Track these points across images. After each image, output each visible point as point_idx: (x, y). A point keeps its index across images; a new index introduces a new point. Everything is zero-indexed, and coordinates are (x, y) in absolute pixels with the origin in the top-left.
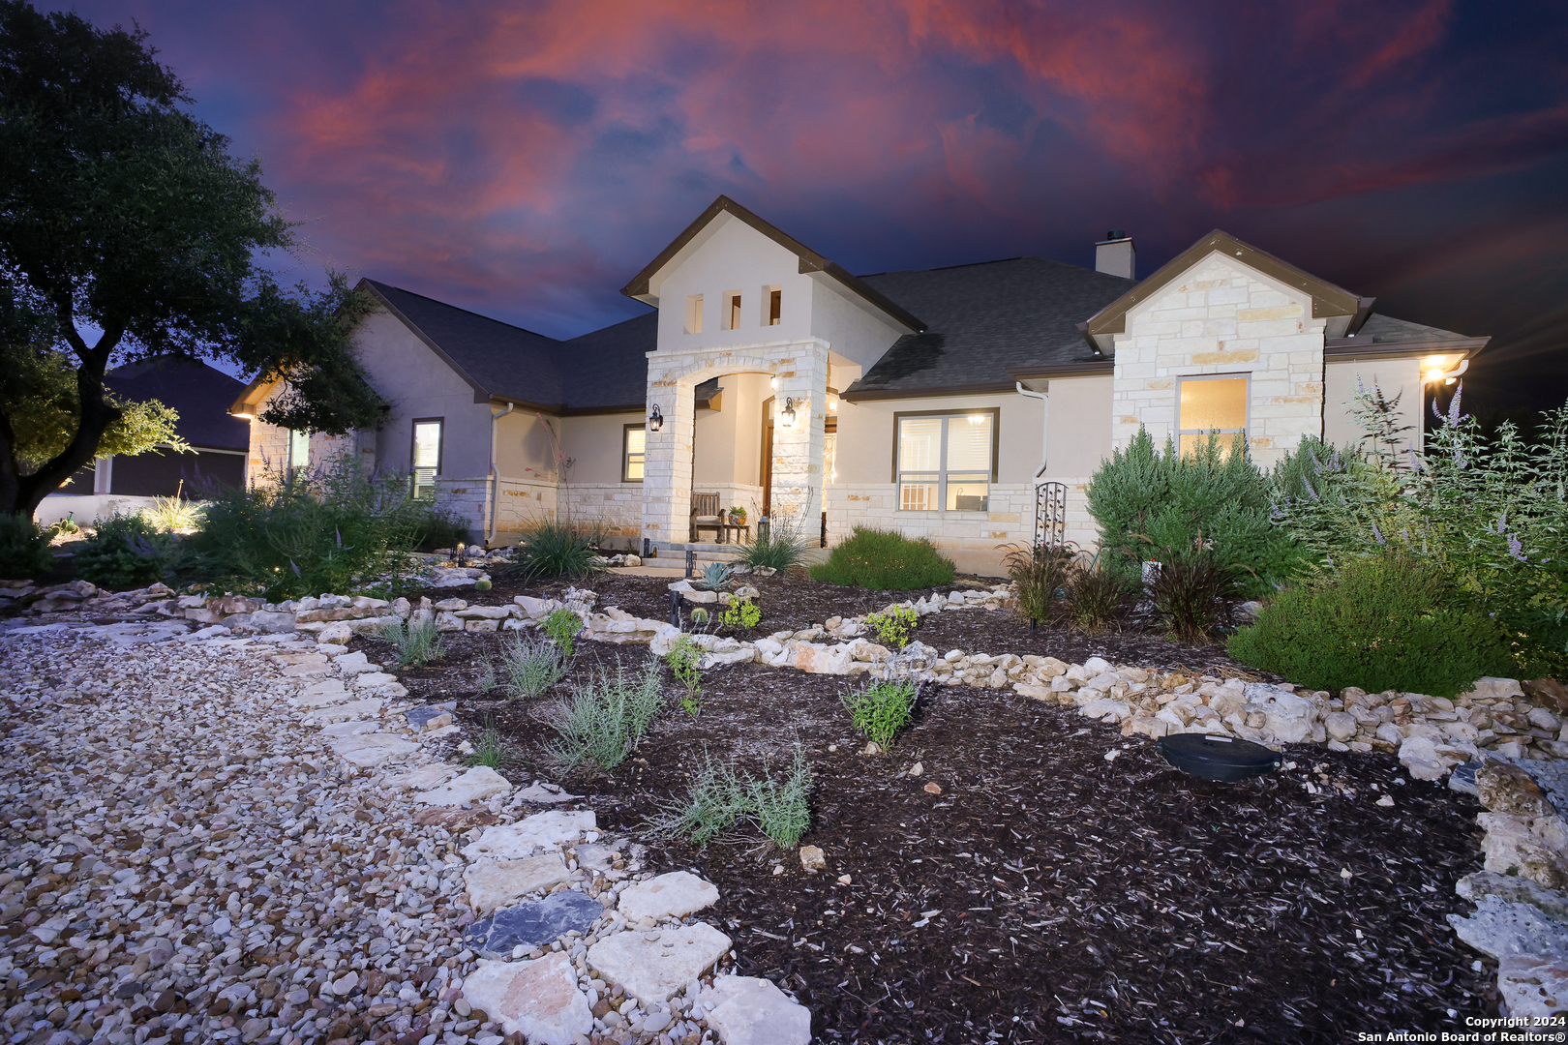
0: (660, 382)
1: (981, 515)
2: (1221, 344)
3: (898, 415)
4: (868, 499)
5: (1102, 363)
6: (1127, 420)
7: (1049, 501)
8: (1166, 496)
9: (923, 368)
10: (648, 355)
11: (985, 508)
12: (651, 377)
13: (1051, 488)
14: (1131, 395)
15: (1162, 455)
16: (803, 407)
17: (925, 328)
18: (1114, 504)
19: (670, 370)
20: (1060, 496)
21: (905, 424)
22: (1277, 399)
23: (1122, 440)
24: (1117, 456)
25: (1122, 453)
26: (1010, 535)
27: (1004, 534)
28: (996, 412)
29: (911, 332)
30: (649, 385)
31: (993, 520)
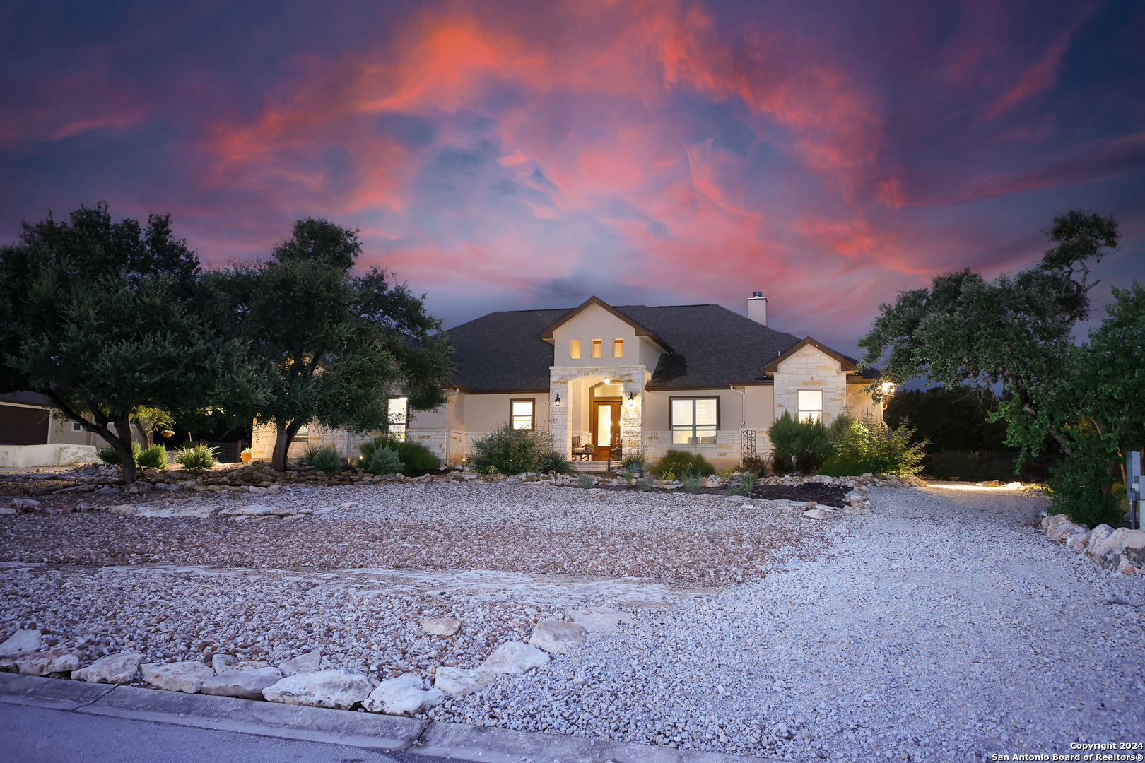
0: (558, 382)
1: (714, 446)
2: (812, 378)
3: (671, 398)
4: (657, 438)
5: (769, 380)
6: (780, 406)
7: (749, 439)
8: (797, 436)
9: (681, 375)
10: (551, 368)
11: (715, 442)
12: (552, 379)
13: (750, 433)
14: (781, 396)
15: (793, 420)
16: (637, 397)
17: (673, 351)
18: (779, 438)
19: (564, 376)
20: (753, 436)
21: (675, 402)
22: (832, 399)
23: (779, 414)
24: (777, 420)
25: (779, 419)
26: (727, 454)
27: (724, 454)
28: (718, 398)
29: (666, 353)
30: (551, 383)
31: (719, 447)
